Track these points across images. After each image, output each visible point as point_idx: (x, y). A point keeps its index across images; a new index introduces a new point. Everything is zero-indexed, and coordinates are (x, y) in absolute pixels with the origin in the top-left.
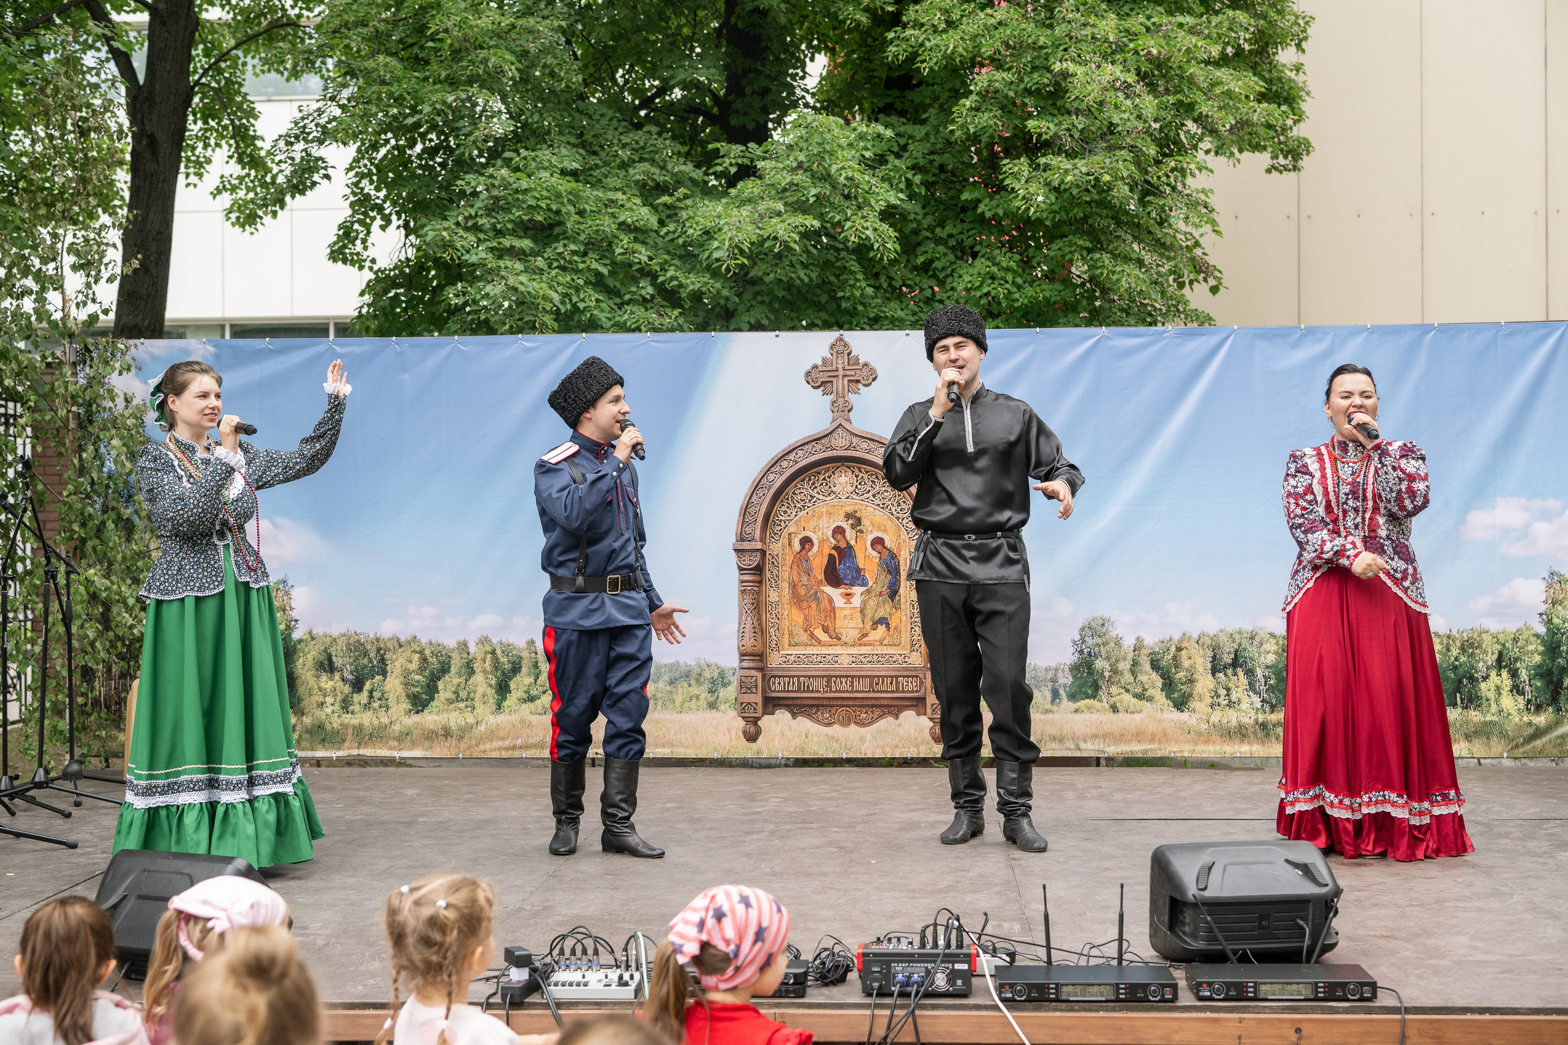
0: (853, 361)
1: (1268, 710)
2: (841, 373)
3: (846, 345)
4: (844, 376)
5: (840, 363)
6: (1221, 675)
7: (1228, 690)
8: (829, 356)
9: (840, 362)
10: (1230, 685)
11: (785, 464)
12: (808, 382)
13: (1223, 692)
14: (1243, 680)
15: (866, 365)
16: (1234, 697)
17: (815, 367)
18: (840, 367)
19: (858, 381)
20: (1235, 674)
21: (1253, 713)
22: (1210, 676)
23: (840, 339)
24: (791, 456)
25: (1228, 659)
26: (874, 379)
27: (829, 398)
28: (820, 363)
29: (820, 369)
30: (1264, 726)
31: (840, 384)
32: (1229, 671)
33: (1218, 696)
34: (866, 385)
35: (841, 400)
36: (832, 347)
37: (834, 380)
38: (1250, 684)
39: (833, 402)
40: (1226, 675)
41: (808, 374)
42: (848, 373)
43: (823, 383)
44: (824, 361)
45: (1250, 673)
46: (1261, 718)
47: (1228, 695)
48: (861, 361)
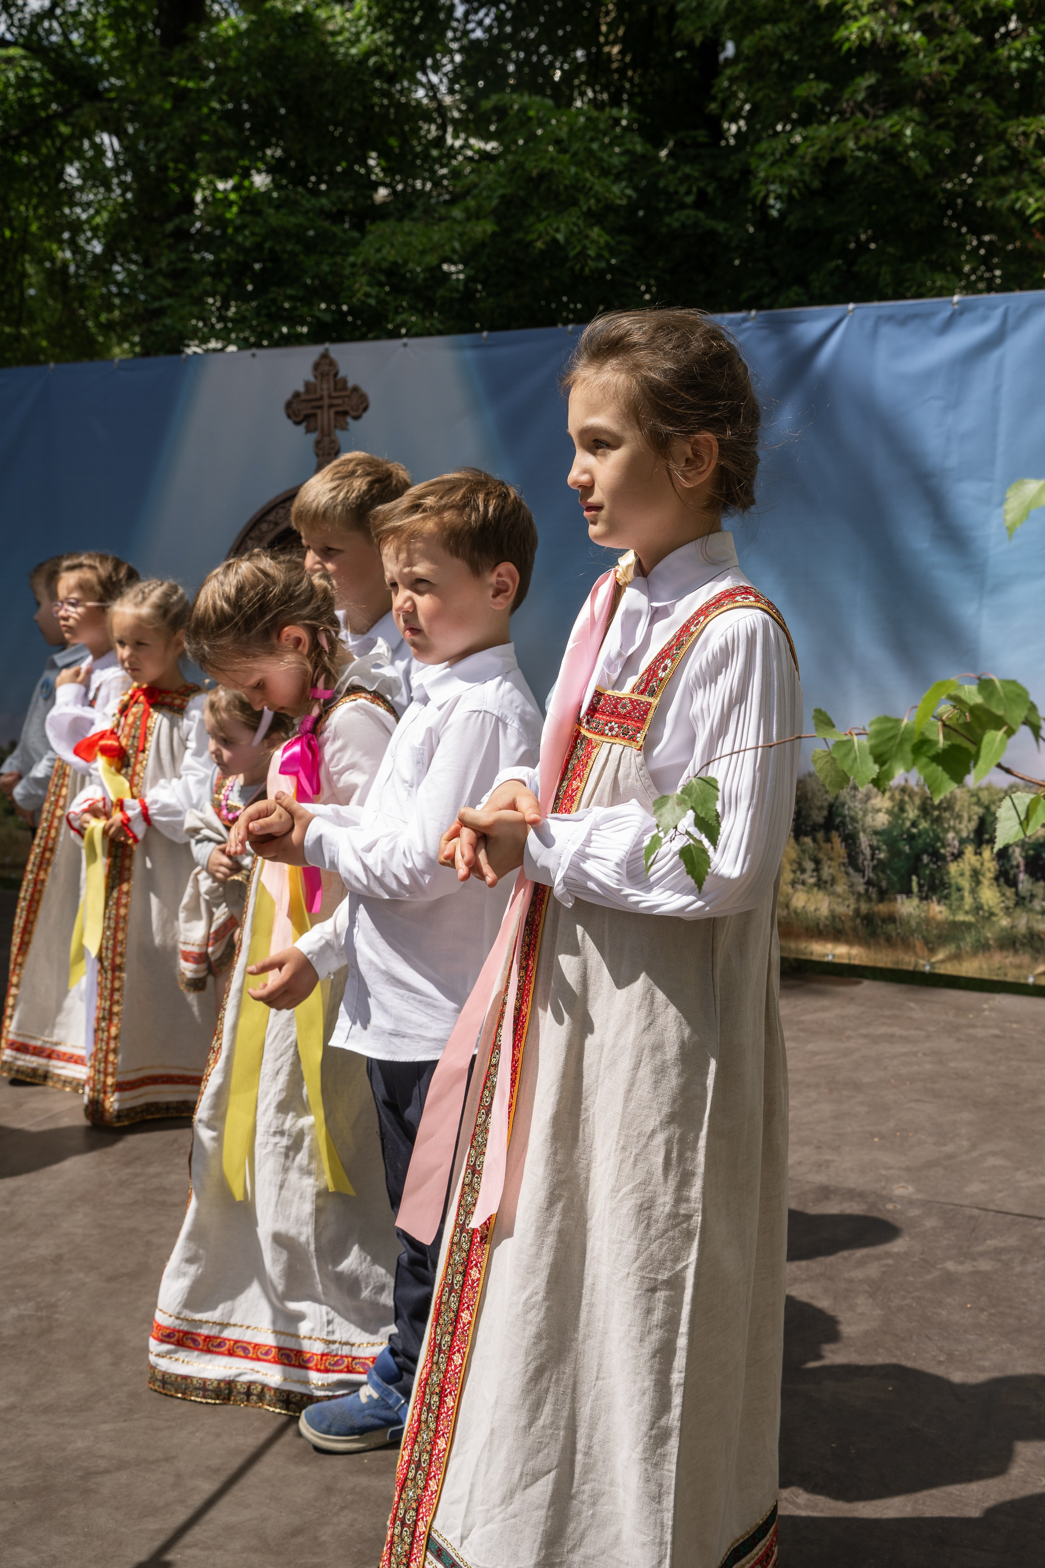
0: (341, 384)
1: (874, 896)
2: (326, 402)
3: (332, 363)
4: (331, 406)
5: (325, 388)
6: (808, 840)
7: (817, 862)
8: (312, 379)
9: (325, 386)
10: (821, 855)
11: (264, 527)
12: (289, 416)
13: (809, 865)
14: (839, 847)
15: (356, 389)
16: (826, 872)
17: (297, 395)
18: (325, 393)
19: (345, 413)
20: (828, 840)
21: (852, 901)
22: (792, 841)
23: (325, 356)
24: (271, 517)
25: (818, 817)
26: (365, 409)
27: (313, 437)
28: (301, 389)
29: (303, 397)
30: (868, 920)
31: (325, 417)
32: (820, 835)
33: (803, 871)
34: (357, 418)
35: (326, 439)
36: (316, 366)
37: (319, 412)
38: (850, 856)
39: (318, 443)
40: (815, 840)
41: (289, 405)
42: (335, 402)
43: (307, 417)
44: (307, 385)
45: (850, 840)
46: (864, 907)
47: (817, 870)
48: (350, 384)
